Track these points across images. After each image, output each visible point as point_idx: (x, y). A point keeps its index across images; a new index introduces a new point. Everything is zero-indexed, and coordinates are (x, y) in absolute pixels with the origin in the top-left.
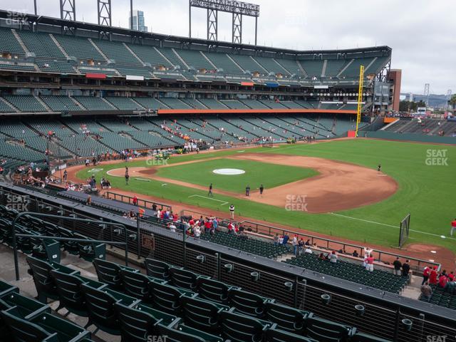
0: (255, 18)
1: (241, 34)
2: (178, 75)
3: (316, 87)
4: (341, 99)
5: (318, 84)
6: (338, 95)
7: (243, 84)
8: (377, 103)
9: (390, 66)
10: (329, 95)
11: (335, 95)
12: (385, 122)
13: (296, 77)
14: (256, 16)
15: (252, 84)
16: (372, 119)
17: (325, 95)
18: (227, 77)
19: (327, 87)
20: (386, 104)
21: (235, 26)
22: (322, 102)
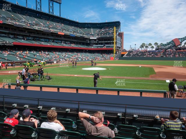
0: (59, 4)
1: (53, 10)
2: (23, 24)
3: (91, 38)
4: (102, 44)
5: (92, 37)
6: (101, 42)
7: (59, 33)
8: (118, 46)
9: (120, 30)
10: (96, 42)
11: (99, 42)
12: (122, 54)
13: (81, 33)
14: (60, 4)
15: (63, 34)
16: (118, 52)
17: (95, 42)
18: (50, 29)
19: (96, 38)
20: (120, 46)
21: (50, 7)
22: (94, 46)
